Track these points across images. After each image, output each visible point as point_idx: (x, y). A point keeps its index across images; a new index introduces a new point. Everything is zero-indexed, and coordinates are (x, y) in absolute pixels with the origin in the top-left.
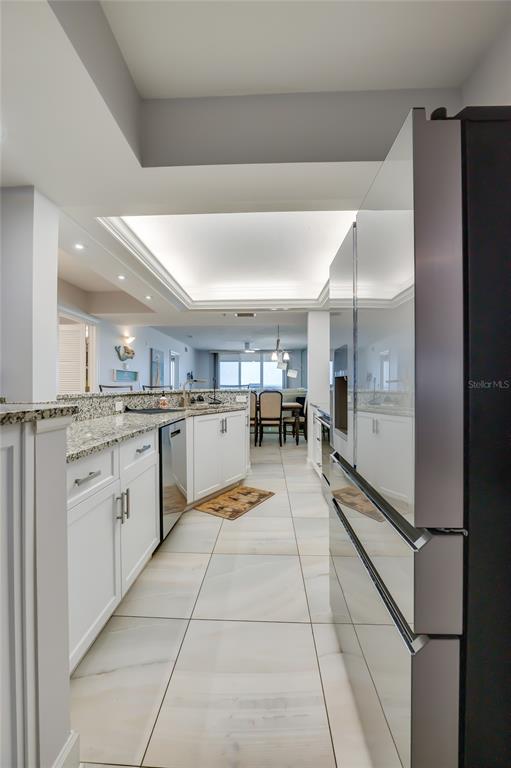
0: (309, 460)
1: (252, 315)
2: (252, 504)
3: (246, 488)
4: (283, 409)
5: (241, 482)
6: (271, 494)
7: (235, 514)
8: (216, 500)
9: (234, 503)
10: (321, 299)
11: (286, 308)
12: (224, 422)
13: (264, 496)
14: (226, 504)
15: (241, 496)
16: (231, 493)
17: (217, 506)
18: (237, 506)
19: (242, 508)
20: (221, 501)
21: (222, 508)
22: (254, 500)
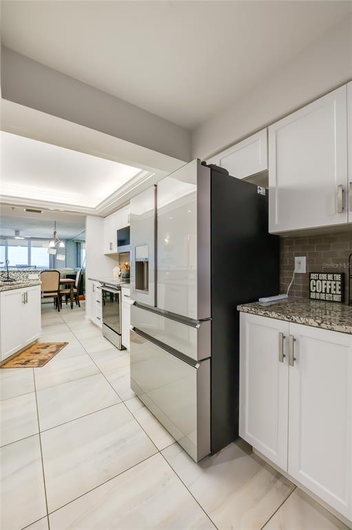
0: (87, 317)
1: (40, 212)
2: (54, 353)
3: (43, 344)
4: (60, 283)
5: (36, 341)
6: (66, 344)
7: (42, 363)
8: (20, 357)
9: (37, 356)
10: (97, 209)
11: (62, 210)
12: (26, 294)
13: (60, 346)
14: (30, 357)
15: (41, 350)
16: (31, 350)
17: (23, 361)
18: (42, 357)
19: (46, 357)
20: (25, 357)
21: (29, 361)
22: (54, 350)
